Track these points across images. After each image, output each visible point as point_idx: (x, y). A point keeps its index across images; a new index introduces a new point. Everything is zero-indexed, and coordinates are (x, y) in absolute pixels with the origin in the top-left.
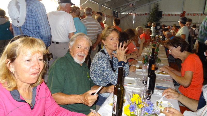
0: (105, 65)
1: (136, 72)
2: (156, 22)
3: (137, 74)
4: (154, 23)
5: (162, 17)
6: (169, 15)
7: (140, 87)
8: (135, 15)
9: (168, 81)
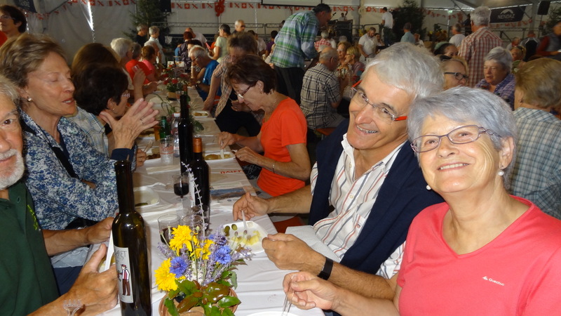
0: (45, 167)
1: (147, 169)
2: (159, 25)
3: (149, 173)
4: (153, 27)
5: (173, 10)
6: (187, 6)
7: (172, 205)
8: (91, 4)
9: (234, 173)
